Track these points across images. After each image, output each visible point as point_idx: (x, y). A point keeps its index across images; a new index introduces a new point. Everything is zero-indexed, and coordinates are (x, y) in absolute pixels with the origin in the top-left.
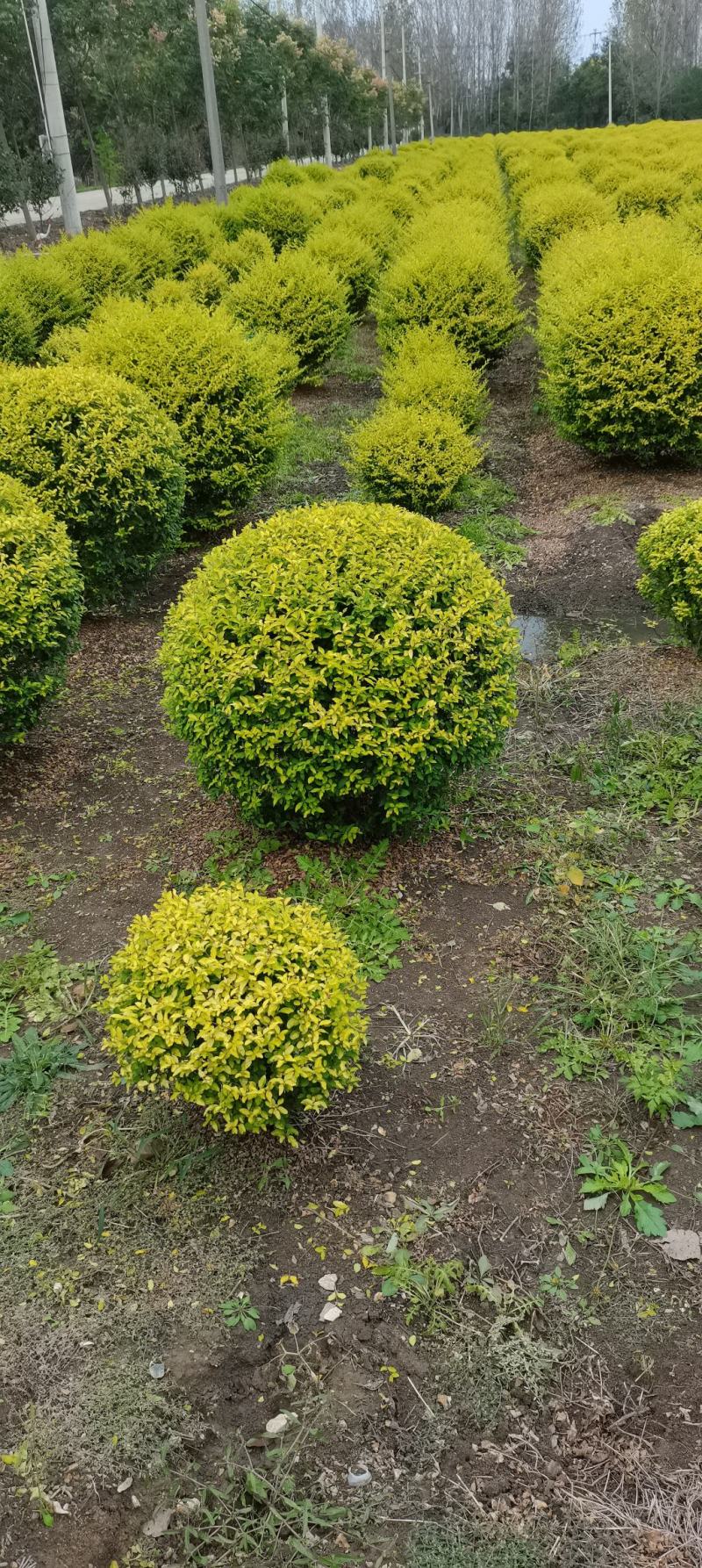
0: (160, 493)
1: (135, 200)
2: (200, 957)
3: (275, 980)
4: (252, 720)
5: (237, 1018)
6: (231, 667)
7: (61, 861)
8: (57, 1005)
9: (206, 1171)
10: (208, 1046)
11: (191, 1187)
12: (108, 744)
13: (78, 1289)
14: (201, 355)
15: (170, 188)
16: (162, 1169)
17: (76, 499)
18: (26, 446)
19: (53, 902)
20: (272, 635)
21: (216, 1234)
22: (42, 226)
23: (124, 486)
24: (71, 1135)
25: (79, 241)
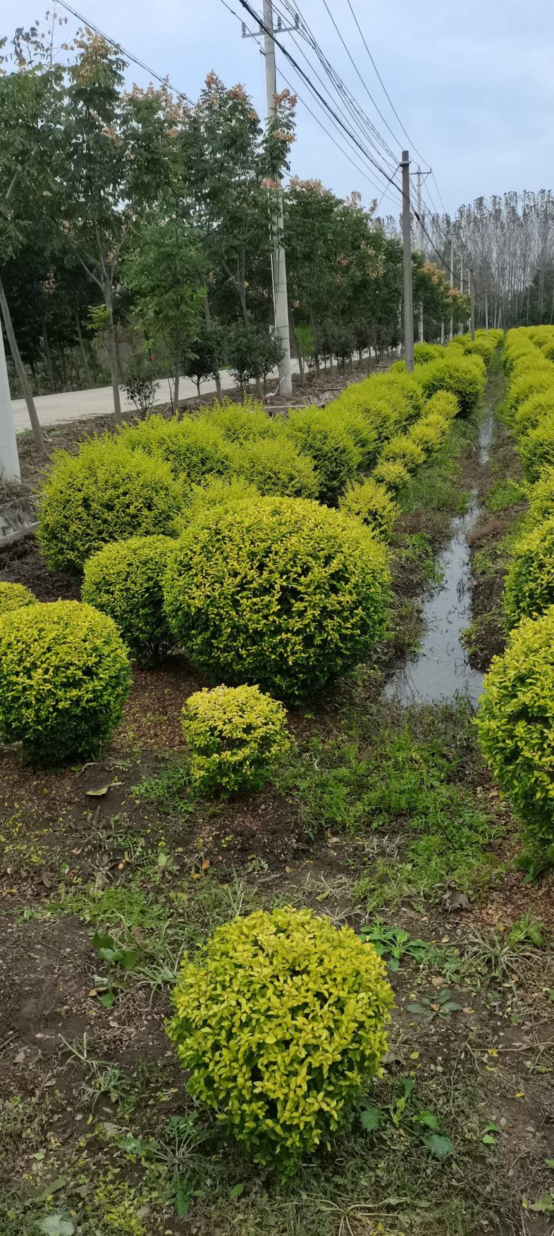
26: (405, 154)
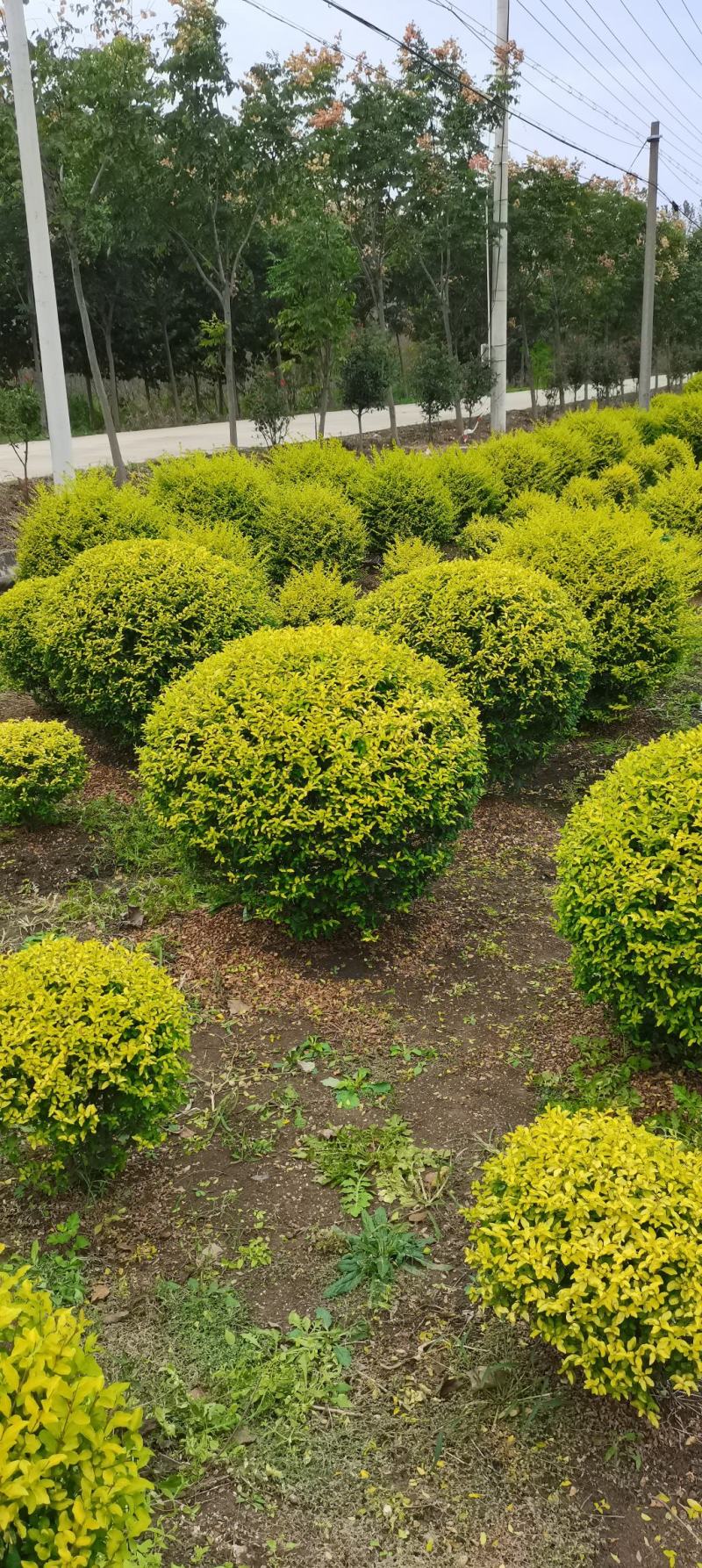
0: (566, 686)
1: (558, 403)
2: (581, 1188)
3: (660, 1234)
4: (648, 935)
5: (617, 1267)
6: (634, 877)
7: (425, 1036)
8: (408, 1189)
9: (549, 1421)
10: (578, 1289)
11: (532, 1435)
12: (480, 923)
13: (407, 1518)
14: (620, 556)
15: (592, 393)
16: (502, 1405)
17: (485, 684)
18: (449, 631)
19: (413, 1078)
20: (682, 851)
21: (554, 1498)
22: (470, 422)
23: (533, 676)
24: (411, 1338)
25: (507, 441)
26: (655, 127)
